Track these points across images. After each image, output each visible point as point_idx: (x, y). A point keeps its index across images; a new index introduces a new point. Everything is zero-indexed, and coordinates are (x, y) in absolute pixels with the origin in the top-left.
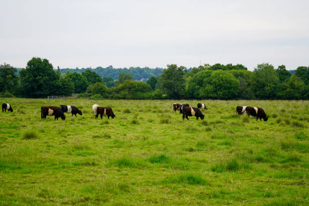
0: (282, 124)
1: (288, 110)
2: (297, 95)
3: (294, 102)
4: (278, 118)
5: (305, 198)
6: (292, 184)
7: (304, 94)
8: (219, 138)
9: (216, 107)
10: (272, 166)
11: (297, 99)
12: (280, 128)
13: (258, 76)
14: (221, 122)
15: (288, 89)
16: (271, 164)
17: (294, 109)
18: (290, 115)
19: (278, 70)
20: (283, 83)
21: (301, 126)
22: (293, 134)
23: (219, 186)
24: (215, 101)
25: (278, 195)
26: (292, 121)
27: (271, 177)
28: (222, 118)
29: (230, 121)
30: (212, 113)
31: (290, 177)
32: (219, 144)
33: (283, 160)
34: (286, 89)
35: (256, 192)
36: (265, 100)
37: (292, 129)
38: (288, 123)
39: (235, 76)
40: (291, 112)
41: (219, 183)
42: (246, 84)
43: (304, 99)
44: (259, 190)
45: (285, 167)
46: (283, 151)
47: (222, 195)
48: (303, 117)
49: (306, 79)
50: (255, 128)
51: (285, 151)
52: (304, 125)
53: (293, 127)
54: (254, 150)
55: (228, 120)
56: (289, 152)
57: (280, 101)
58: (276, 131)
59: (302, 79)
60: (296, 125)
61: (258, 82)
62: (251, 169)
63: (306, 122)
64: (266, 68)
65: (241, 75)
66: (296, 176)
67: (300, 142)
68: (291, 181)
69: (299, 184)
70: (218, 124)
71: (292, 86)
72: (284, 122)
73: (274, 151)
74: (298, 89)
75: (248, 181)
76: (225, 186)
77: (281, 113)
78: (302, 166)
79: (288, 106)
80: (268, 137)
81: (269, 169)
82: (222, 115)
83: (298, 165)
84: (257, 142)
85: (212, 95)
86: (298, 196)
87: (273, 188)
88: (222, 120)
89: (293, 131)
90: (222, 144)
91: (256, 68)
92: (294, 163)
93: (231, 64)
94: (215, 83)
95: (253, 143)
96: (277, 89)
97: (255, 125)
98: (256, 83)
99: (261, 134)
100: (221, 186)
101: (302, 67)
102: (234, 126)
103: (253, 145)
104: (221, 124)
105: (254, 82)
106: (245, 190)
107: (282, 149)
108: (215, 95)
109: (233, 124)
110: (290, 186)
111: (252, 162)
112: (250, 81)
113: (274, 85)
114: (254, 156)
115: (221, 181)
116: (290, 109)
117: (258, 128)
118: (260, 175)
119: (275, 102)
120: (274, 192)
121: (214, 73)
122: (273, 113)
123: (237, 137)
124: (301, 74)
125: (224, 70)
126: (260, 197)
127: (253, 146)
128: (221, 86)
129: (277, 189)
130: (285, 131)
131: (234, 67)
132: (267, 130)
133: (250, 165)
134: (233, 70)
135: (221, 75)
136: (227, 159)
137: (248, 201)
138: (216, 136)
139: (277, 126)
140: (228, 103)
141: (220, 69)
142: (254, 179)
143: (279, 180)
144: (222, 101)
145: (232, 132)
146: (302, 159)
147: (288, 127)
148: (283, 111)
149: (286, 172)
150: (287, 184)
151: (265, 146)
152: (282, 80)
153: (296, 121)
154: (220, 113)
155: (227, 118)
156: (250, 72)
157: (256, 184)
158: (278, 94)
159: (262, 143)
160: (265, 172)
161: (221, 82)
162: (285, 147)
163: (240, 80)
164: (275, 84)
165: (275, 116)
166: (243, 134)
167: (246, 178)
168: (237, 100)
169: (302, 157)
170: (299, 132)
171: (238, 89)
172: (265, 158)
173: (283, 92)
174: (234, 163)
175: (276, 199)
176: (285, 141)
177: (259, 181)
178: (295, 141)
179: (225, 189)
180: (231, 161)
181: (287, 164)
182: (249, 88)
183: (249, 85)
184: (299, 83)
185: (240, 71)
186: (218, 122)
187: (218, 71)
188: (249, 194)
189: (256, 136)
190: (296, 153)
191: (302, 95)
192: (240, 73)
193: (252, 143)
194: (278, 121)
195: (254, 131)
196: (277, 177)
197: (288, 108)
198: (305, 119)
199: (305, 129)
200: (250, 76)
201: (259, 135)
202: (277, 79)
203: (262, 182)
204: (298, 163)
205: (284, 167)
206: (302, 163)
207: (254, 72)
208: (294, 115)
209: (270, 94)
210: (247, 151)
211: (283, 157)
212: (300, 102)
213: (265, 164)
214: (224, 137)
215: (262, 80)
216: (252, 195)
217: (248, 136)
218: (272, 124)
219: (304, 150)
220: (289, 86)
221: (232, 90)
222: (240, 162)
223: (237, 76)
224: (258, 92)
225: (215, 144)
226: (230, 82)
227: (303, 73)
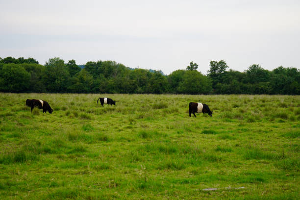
0: (71, 117)
1: (77, 103)
2: (86, 88)
3: (83, 95)
4: (67, 111)
5: (88, 187)
6: (77, 174)
7: (93, 88)
8: (8, 131)
9: (7, 100)
10: (59, 157)
11: (86, 92)
12: (69, 120)
13: (49, 70)
14: (11, 115)
15: (78, 83)
16: (58, 155)
17: (83, 102)
18: (78, 108)
19: (68, 64)
20: (73, 78)
21: (88, 118)
22: (79, 126)
23: (6, 178)
24: (7, 94)
25: (63, 185)
26: (80, 113)
27: (57, 167)
28: (12, 110)
29: (20, 114)
30: (3, 106)
31: (75, 167)
32: (8, 137)
33: (69, 150)
34: (76, 83)
35: (41, 182)
36: (56, 93)
37: (80, 121)
38: (76, 115)
39: (26, 70)
40: (80, 105)
41: (5, 174)
42: (38, 77)
43: (92, 92)
44: (44, 181)
45: (72, 158)
46: (70, 142)
47: (8, 186)
48: (91, 110)
49: (94, 73)
50: (45, 120)
51: (72, 142)
52: (92, 117)
53: (81, 119)
54: (42, 142)
55: (18, 113)
56: (76, 143)
57: (70, 94)
58: (65, 123)
59: (91, 73)
60: (84, 117)
61: (49, 75)
62: (38, 160)
63: (93, 114)
64: (57, 62)
65: (33, 69)
66: (81, 166)
67: (87, 134)
68: (76, 171)
69: (85, 173)
70: (8, 117)
71: (82, 80)
72: (72, 115)
73: (61, 142)
74: (87, 83)
75: (34, 172)
76: (11, 178)
77: (71, 105)
78: (86, 157)
79: (78, 99)
80: (57, 129)
81: (56, 160)
82: (13, 108)
83: (83, 155)
84: (46, 134)
85: (3, 88)
86: (82, 185)
87: (58, 178)
88: (13, 113)
89: (81, 123)
90: (11, 136)
91: (48, 62)
92: (81, 154)
93: (23, 58)
94: (6, 76)
95: (42, 135)
96: (67, 83)
97: (44, 118)
98: (47, 77)
99: (50, 126)
100: (8, 178)
101: (91, 62)
102: (24, 119)
103: (41, 137)
104: (11, 117)
105: (45, 76)
106: (32, 181)
107: (70, 140)
108: (6, 88)
109: (23, 116)
110: (74, 176)
111: (39, 153)
112: (41, 74)
113: (64, 80)
114: (42, 147)
115: (8, 173)
116: (79, 102)
117: (47, 121)
118: (47, 165)
119: (65, 95)
120: (60, 181)
121: (5, 66)
122: (62, 106)
123: (26, 129)
124: (90, 69)
125: (15, 63)
126: (45, 186)
127: (41, 139)
128: (12, 78)
129: (62, 179)
130: (73, 123)
131: (26, 61)
132: (56, 122)
133: (37, 156)
134: (25, 64)
135: (12, 68)
136: (15, 151)
137: (34, 192)
138: (6, 128)
139: (66, 119)
140: (20, 96)
141: (11, 62)
142: (41, 170)
143: (64, 170)
144: (13, 94)
145: (22, 125)
146: (87, 149)
147: (76, 120)
148: (72, 104)
149: (72, 162)
150: (72, 174)
151: (52, 138)
152: (72, 74)
153: (84, 113)
154: (11, 105)
155: (17, 111)
156: (41, 66)
157: (43, 174)
158: (68, 88)
159: (50, 135)
160: (52, 163)
161: (12, 75)
162: (72, 138)
163: (31, 73)
164: (66, 78)
165: (64, 109)
166: (32, 126)
167: (32, 169)
168: (28, 93)
169: (87, 147)
170: (86, 124)
171: (30, 82)
172: (52, 149)
173: (73, 85)
174: (22, 155)
175: (61, 189)
176: (73, 133)
177: (45, 172)
178: (82, 132)
179: (11, 180)
180: (18, 153)
181: (74, 155)
182: (40, 82)
183: (40, 78)
184: (89, 77)
185: (31, 64)
186: (8, 115)
187: (9, 64)
188: (34, 185)
189: (45, 128)
190: (82, 144)
191: (91, 89)
192: (32, 67)
193: (41, 135)
194: (67, 114)
195: (43, 124)
196: (63, 168)
197: (77, 101)
198: (93, 112)
199: (92, 121)
200: (42, 70)
201: (48, 127)
202: (67, 73)
203: (48, 172)
204: (84, 153)
205: (70, 157)
206: (86, 153)
207: (45, 66)
208: (82, 108)
209: (60, 88)
210: (35, 143)
211: (70, 148)
212: (89, 96)
213: (52, 155)
214: (13, 130)
215: (53, 74)
216: (38, 186)
217: (37, 128)
218: (61, 116)
219: (90, 141)
220: (78, 80)
221: (23, 83)
222: (27, 154)
223: (28, 69)
224: (49, 86)
225: (4, 137)
226: (21, 76)
227: (92, 68)
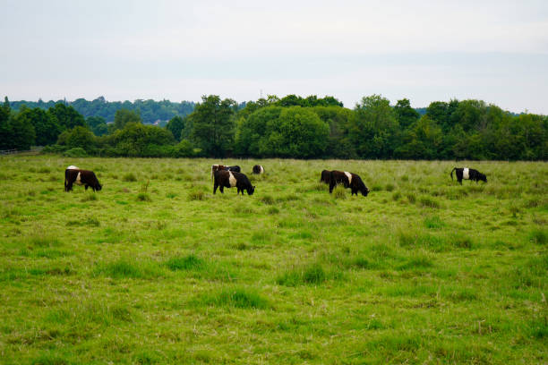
0: (402, 202)
1: (414, 177)
2: (430, 151)
3: (424, 163)
4: (395, 192)
5: (439, 330)
6: (416, 307)
7: (442, 149)
8: (291, 226)
9: (288, 172)
10: (384, 276)
11: (429, 158)
12: (399, 209)
13: (362, 118)
14: (296, 199)
15: (414, 142)
16: (382, 271)
17: (423, 175)
18: (416, 186)
19: (396, 107)
20: (406, 131)
21: (435, 205)
22: (420, 220)
23: (290, 310)
24: (287, 161)
25: (393, 326)
26: (419, 197)
27: (380, 294)
28: (298, 190)
29: (312, 196)
30: (281, 183)
31: (413, 295)
32: (291, 238)
33: (401, 264)
34: (410, 141)
35: (353, 320)
36: (374, 159)
37: (420, 210)
38: (412, 199)
39: (321, 117)
40: (418, 181)
41: (289, 304)
42: (342, 131)
43: (441, 158)
44: (358, 318)
45: (406, 277)
46: (403, 250)
47: (295, 326)
48: (439, 190)
49: (445, 123)
50: (356, 209)
51: (406, 249)
52: (441, 203)
53: (421, 207)
54: (353, 248)
55: (308, 195)
56: (413, 251)
57: (400, 162)
58: (393, 213)
59: (438, 123)
60: (427, 203)
61: (361, 127)
62: (346, 280)
63: (443, 198)
64: (376, 104)
65: (334, 116)
66: (424, 292)
67: (433, 233)
68: (416, 301)
69: (430, 306)
70: (291, 202)
71: (421, 135)
72: (405, 199)
73: (387, 248)
74: (431, 140)
75: (340, 302)
76: (300, 311)
77: (402, 182)
78: (434, 275)
79: (414, 170)
80: (378, 225)
81: (378, 280)
82: (298, 185)
83: (428, 273)
84: (359, 234)
85: (280, 151)
86: (426, 327)
87: (383, 313)
88: (298, 195)
89: (421, 214)
90: (297, 237)
91: (360, 103)
92: (421, 269)
93: (315, 97)
94: (286, 129)
95: (352, 235)
96: (395, 141)
97: (355, 204)
98: (359, 130)
99: (365, 219)
100: (294, 310)
101: (438, 103)
102: (319, 205)
103: (350, 239)
104: (295, 202)
105: (356, 128)
106: (335, 318)
107: (402, 245)
108: (286, 151)
109: (317, 201)
110: (412, 311)
111: (348, 268)
112: (347, 126)
113: (389, 135)
114: (352, 258)
115: (293, 301)
116: (417, 176)
117: (360, 209)
118: (362, 290)
119: (391, 164)
120: (386, 320)
121: (285, 111)
122: (386, 183)
123: (323, 224)
124: (437, 115)
125: (302, 106)
126: (360, 328)
127: (350, 241)
128: (296, 134)
129: (389, 314)
130: (408, 215)
131: (321, 102)
132: (376, 211)
133: (345, 273)
134: (319, 107)
135: (297, 116)
136: (305, 263)
137: (340, 337)
138: (287, 222)
139: (394, 206)
140: (310, 165)
141: (295, 104)
142: (352, 298)
143: (394, 300)
144: (299, 161)
145: (314, 216)
146: (435, 263)
147: (413, 208)
148: (405, 179)
149: (406, 286)
150: (408, 307)
151: (371, 241)
152: (404, 125)
153: (426, 196)
154: (295, 182)
155: (306, 191)
156: (348, 111)
157: (355, 306)
158: (396, 150)
159: (367, 235)
160: (370, 285)
161: (296, 128)
162: (405, 242)
163: (330, 123)
164: (392, 132)
165: (390, 189)
166: (334, 219)
167: (336, 296)
168: (324, 159)
169: (434, 259)
170: (431, 216)
171: (327, 140)
172: (371, 261)
173: (405, 146)
174: (318, 270)
175: (388, 333)
176: (407, 232)
177: (360, 302)
178: (424, 232)
179: (300, 315)
180: (311, 267)
181: (409, 271)
182: (346, 139)
183: (347, 132)
184: (435, 131)
185: (329, 108)
186: (291, 198)
187: (292, 108)
188: (342, 324)
189: (357, 222)
190: (424, 253)
191: (438, 152)
192: (331, 112)
193: (349, 236)
194: (396, 198)
195: (353, 215)
196: (391, 295)
197: (413, 174)
198: (443, 194)
199: (442, 211)
200: (349, 118)
201: (361, 221)
202: (396, 123)
203: (365, 302)
204: (429, 269)
205: (404, 276)
206: (434, 270)
207: (355, 110)
208: (424, 187)
209: (382, 149)
210: (339, 249)
211: (403, 260)
212: (434, 164)
213: (371, 272)
214: (301, 225)
215: (370, 124)
216: (348, 327)
217: (342, 223)
218: (385, 202)
219: (439, 247)
220: (415, 135)
221: (316, 142)
222: (327, 269)
223: (325, 117)
224: (361, 147)
225: (284, 237)
226: (312, 128)
227: (441, 114)
